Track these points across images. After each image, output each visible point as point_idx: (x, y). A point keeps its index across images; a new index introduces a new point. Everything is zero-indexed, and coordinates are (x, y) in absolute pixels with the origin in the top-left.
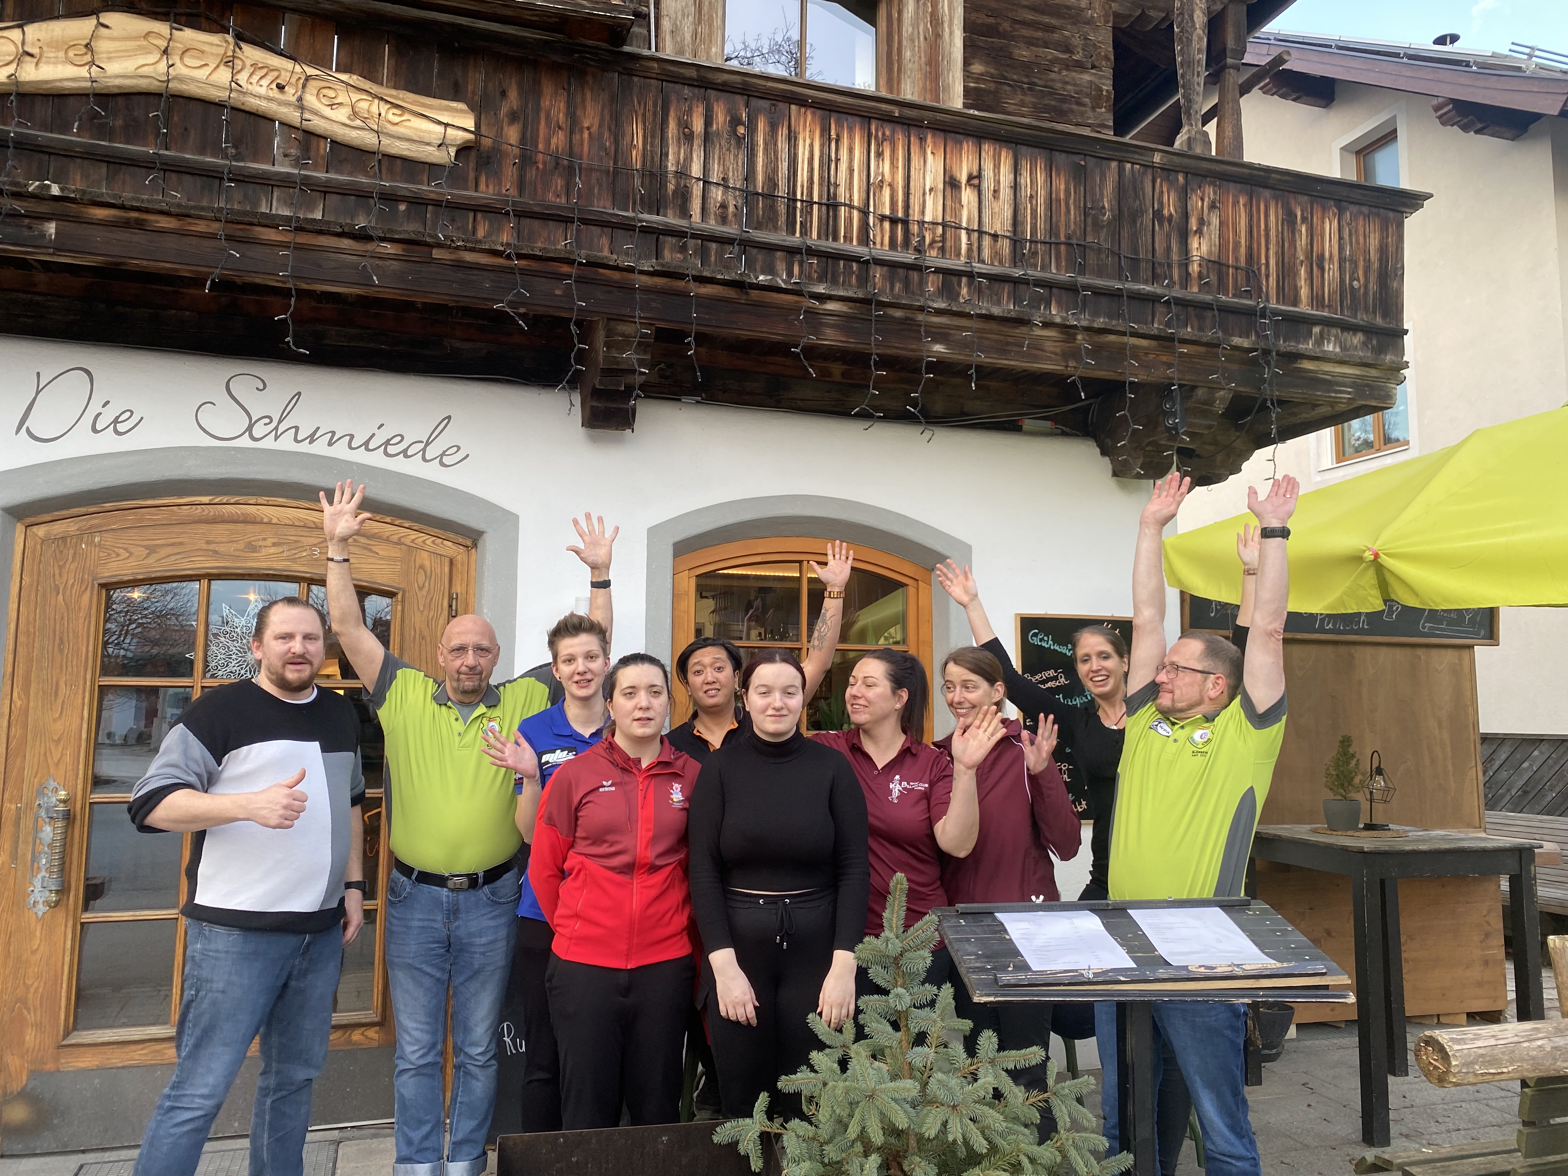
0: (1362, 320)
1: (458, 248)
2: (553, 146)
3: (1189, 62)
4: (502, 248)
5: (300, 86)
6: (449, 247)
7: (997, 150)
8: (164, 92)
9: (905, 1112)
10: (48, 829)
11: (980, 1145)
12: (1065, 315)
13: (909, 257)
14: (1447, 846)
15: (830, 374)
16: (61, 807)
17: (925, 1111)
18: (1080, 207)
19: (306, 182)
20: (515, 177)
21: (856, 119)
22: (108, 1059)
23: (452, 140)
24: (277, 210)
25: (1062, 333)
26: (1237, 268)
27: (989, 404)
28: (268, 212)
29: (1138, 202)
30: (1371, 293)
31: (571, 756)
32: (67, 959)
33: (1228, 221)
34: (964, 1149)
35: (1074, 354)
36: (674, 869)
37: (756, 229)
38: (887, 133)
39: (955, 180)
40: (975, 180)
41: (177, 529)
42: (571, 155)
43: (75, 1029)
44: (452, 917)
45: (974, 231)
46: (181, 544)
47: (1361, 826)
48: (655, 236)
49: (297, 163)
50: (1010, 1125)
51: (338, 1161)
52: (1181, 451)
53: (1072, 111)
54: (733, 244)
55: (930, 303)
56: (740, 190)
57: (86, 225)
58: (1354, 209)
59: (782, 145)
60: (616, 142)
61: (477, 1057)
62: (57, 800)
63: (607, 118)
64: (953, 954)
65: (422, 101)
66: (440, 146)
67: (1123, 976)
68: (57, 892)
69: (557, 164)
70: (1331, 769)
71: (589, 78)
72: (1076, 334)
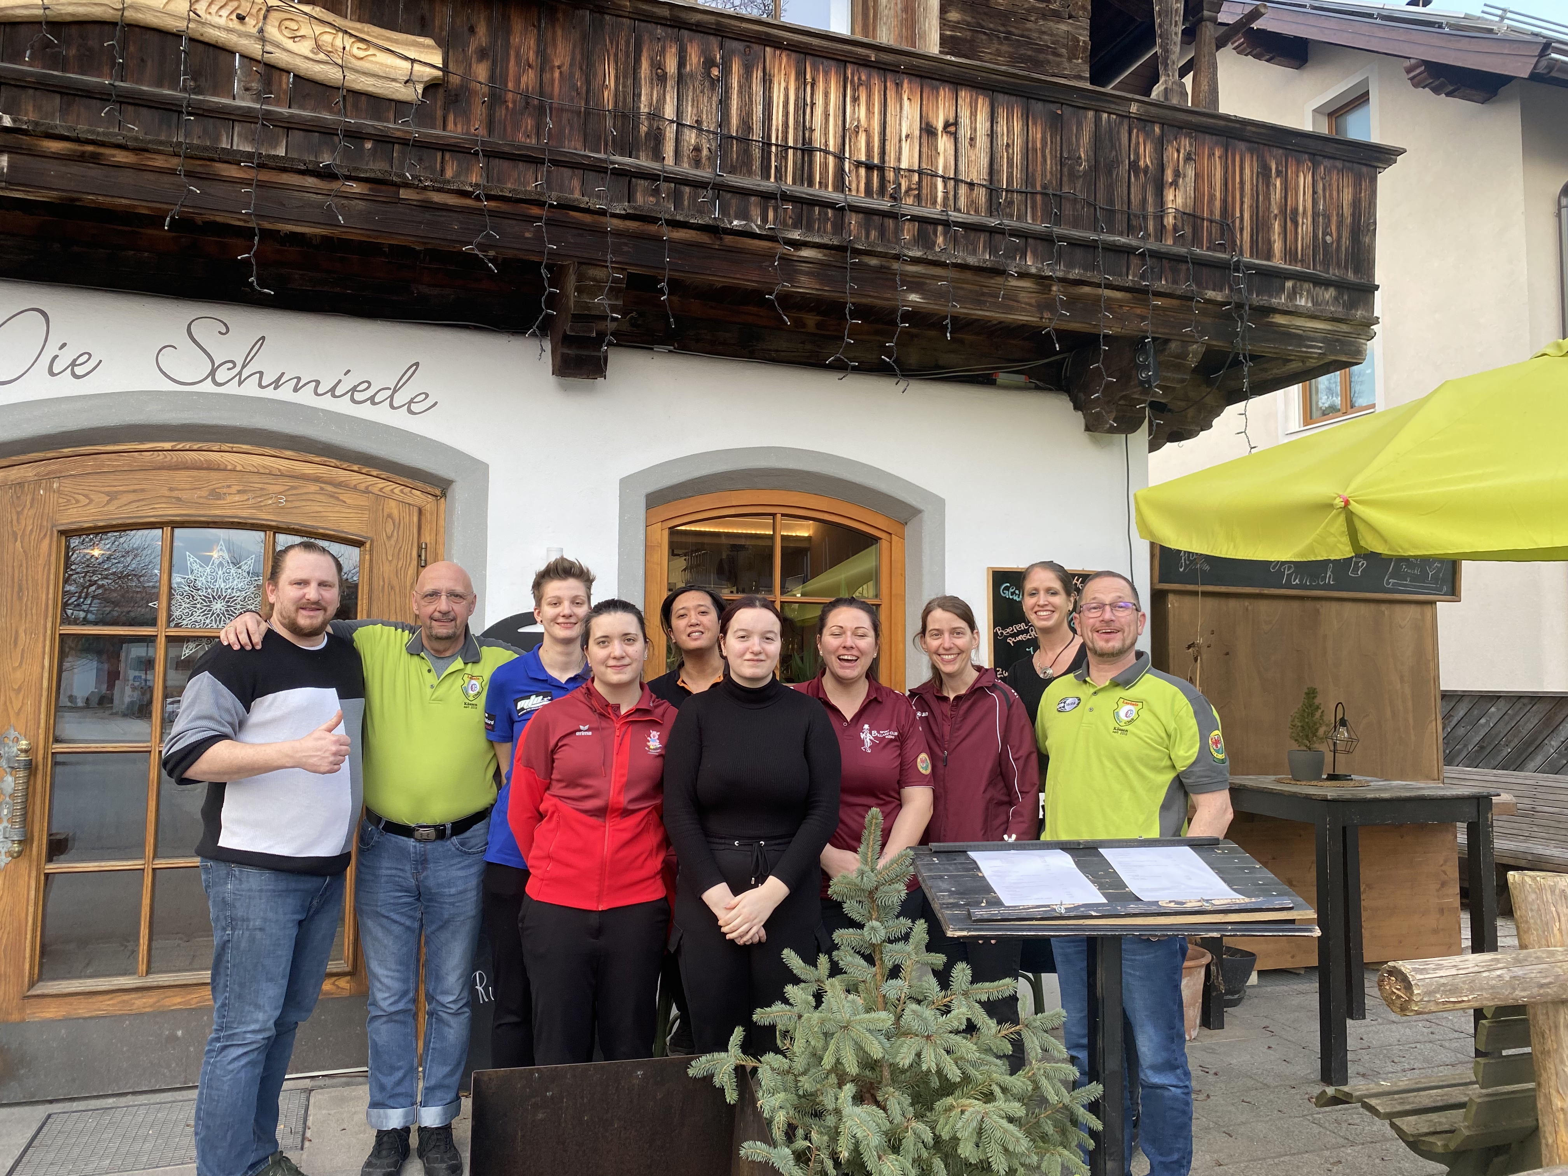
0: (1334, 275)
1: (425, 188)
2: (523, 85)
3: (1167, 11)
4: (471, 189)
5: (261, 17)
6: (417, 187)
7: (974, 97)
8: (119, 21)
9: (880, 1042)
10: (9, 779)
11: (954, 1073)
12: (1040, 266)
13: (885, 204)
14: (1408, 794)
15: (804, 325)
16: (23, 757)
17: (899, 1042)
18: (1056, 157)
19: (268, 116)
20: (484, 115)
21: (832, 63)
22: (75, 1009)
23: (418, 77)
24: (238, 145)
25: (1037, 284)
26: (1211, 221)
27: (963, 357)
28: (229, 147)
29: (1114, 153)
30: (1343, 249)
31: (546, 702)
32: (31, 909)
33: (1203, 175)
34: (937, 1079)
35: (1049, 305)
36: (649, 813)
37: (730, 173)
38: (863, 78)
39: (932, 127)
40: (952, 127)
41: (140, 475)
42: (541, 94)
43: (41, 978)
44: (420, 867)
45: (950, 179)
46: (143, 490)
47: (1324, 776)
48: (628, 179)
49: (258, 97)
50: (982, 1056)
51: (311, 1108)
52: (1153, 405)
53: (1049, 62)
54: (706, 188)
55: (906, 252)
56: (714, 133)
57: (39, 159)
58: (1328, 163)
59: (757, 88)
60: (588, 82)
61: (448, 1005)
62: (18, 750)
63: (578, 57)
64: (926, 891)
65: (388, 35)
66: (406, 82)
67: (1094, 911)
68: (20, 842)
69: (527, 103)
70: (1296, 720)
71: (560, 15)
72: (1051, 285)
